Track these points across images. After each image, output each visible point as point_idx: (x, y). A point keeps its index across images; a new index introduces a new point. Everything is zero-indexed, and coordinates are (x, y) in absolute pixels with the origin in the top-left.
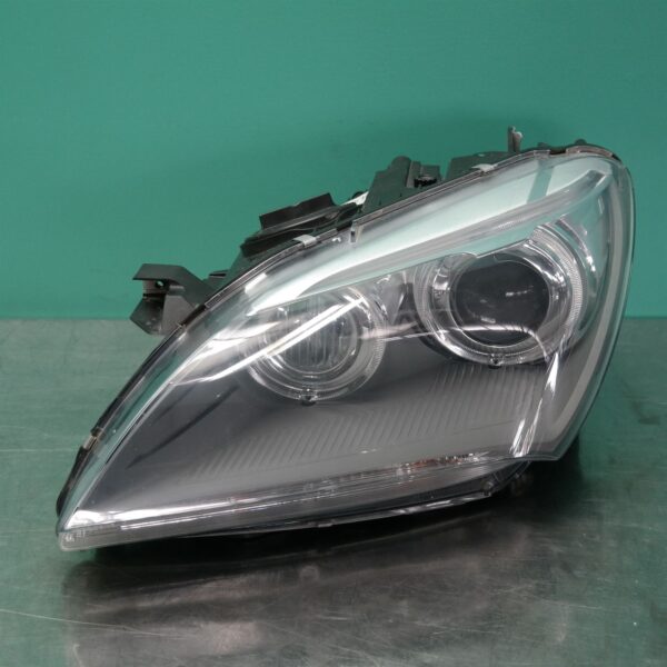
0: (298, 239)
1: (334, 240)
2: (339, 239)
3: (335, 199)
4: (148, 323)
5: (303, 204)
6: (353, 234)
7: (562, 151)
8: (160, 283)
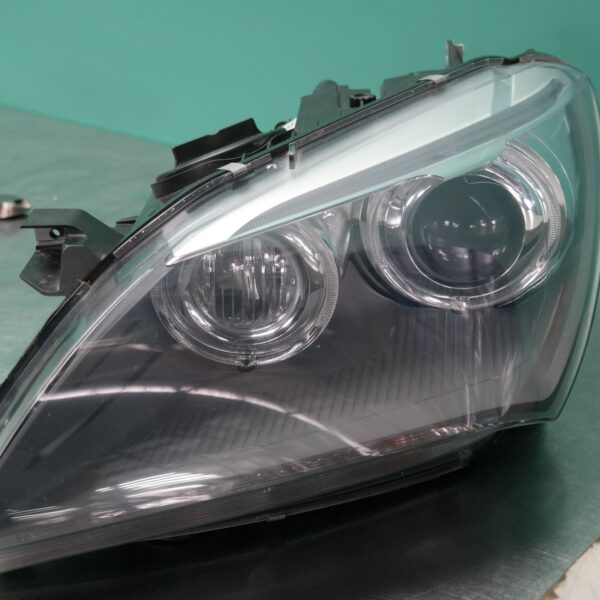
0: (225, 168)
1: (269, 167)
2: (275, 166)
3: (260, 126)
4: (43, 282)
5: (222, 132)
6: (292, 159)
7: (514, 61)
8: (56, 232)
